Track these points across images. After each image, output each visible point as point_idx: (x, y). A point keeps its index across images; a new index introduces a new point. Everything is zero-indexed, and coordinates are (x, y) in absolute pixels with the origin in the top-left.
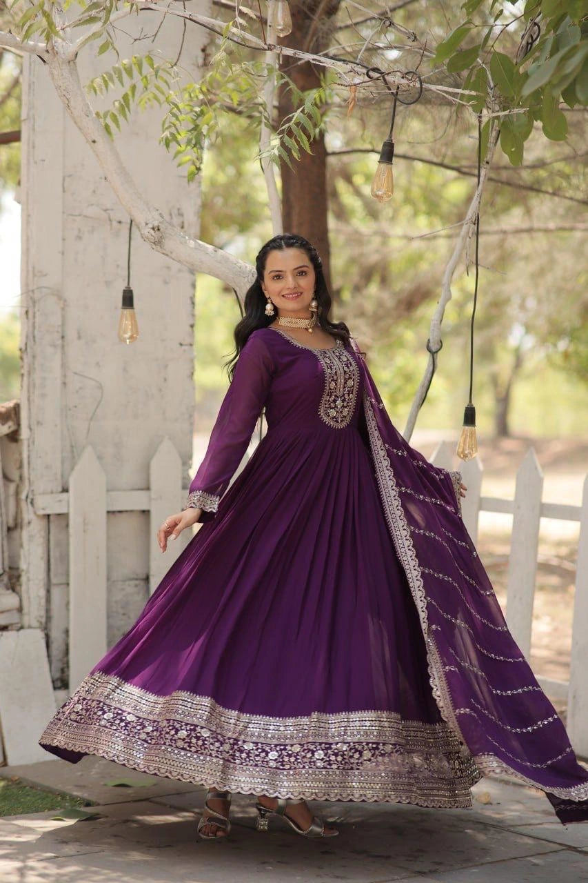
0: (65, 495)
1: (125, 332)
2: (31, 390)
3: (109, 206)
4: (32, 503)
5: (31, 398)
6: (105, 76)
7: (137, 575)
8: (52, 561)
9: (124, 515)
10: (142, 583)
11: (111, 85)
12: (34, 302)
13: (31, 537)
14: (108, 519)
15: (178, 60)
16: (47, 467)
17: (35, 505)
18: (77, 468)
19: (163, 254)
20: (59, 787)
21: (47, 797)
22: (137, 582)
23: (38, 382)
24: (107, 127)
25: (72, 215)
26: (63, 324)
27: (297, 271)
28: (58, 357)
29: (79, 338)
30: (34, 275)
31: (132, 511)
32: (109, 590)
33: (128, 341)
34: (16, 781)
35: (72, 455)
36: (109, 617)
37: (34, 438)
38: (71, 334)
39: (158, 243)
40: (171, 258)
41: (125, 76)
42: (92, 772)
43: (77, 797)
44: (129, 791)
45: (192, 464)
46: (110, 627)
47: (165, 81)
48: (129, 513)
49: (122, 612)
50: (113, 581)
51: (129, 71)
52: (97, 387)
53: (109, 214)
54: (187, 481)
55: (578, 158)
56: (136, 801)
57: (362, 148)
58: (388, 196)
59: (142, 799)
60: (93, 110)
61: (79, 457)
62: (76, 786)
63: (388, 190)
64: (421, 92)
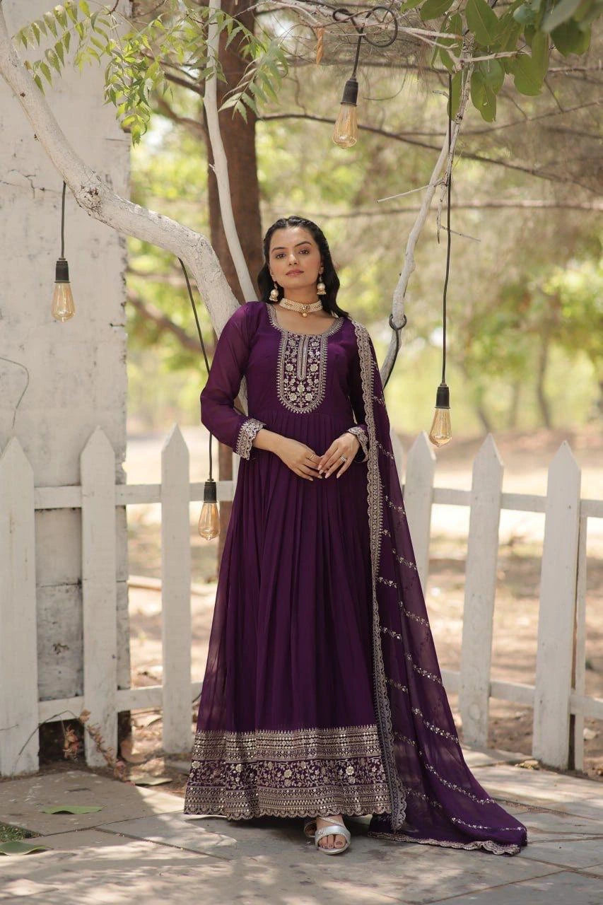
1: (60, 309)
3: (31, 172)
6: (36, 24)
7: (68, 579)
9: (52, 514)
10: (74, 588)
11: (42, 35)
14: (36, 517)
15: (116, 6)
18: (1, 462)
19: (101, 221)
22: (68, 587)
24: (37, 81)
27: (298, 247)
29: (1, 318)
31: (61, 509)
32: (38, 597)
33: (63, 318)
36: (39, 626)
39: (96, 208)
40: (110, 225)
41: (57, 24)
42: (26, 798)
43: (15, 827)
44: (72, 819)
45: (125, 456)
46: (40, 637)
47: (100, 31)
48: (58, 511)
49: (53, 621)
50: (43, 587)
51: (62, 19)
52: (23, 373)
53: (31, 180)
54: (120, 476)
55: (528, 123)
56: (82, 830)
57: (296, 113)
58: (352, 141)
59: (88, 827)
60: (22, 59)
61: (3, 450)
62: (12, 815)
63: (351, 135)
64: (396, 37)
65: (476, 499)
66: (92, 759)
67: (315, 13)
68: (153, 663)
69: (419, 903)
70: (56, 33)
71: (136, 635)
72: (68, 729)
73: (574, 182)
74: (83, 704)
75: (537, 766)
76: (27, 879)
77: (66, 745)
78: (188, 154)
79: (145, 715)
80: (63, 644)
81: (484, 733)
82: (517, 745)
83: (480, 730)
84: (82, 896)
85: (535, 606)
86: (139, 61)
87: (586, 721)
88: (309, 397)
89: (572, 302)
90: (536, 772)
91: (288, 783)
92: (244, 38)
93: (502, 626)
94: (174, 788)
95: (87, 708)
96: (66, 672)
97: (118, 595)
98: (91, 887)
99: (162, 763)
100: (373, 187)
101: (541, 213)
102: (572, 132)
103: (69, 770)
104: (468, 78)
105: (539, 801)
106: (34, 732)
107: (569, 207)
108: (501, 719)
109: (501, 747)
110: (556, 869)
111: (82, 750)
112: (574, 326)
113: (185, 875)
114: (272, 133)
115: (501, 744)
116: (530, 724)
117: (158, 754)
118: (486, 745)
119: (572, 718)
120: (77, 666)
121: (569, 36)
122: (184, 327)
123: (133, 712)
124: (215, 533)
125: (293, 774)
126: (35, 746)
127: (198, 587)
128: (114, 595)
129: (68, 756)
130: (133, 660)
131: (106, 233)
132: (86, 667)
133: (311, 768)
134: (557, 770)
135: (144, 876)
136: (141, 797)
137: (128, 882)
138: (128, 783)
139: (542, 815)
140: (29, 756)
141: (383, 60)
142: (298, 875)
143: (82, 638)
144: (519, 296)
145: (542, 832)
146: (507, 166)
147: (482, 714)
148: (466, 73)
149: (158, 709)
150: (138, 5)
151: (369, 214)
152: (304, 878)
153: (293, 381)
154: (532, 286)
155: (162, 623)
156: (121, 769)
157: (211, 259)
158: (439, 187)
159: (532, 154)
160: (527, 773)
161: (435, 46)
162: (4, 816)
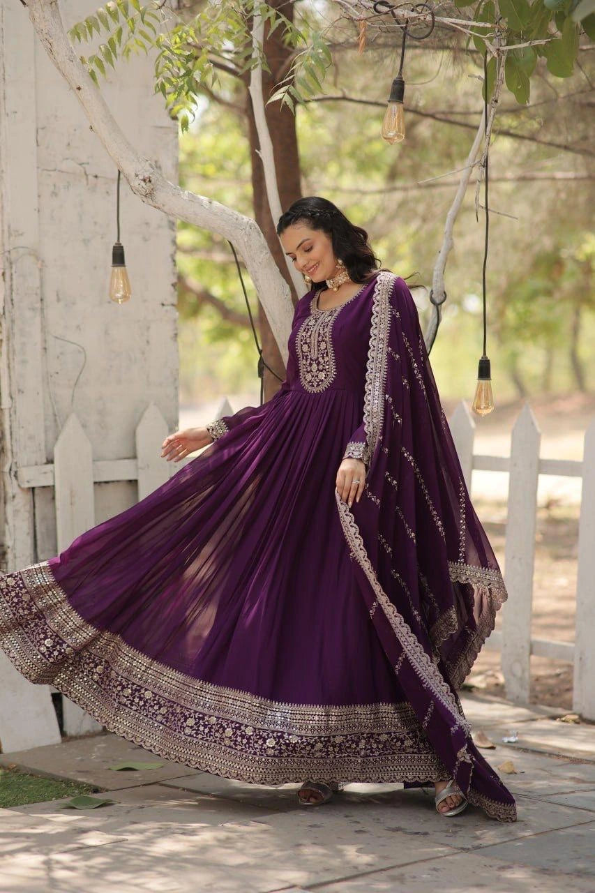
0: (50, 466)
1: (117, 292)
2: (11, 357)
3: (84, 159)
4: (16, 476)
5: (11, 366)
6: (89, 20)
8: (39, 537)
9: (111, 486)
11: (95, 31)
12: (11, 263)
13: (16, 512)
14: (95, 490)
16: (31, 438)
17: (19, 478)
18: (61, 438)
19: (155, 207)
20: (61, 773)
21: (51, 784)
23: (17, 347)
24: (92, 75)
25: (47, 170)
26: (42, 286)
28: (38, 319)
29: (58, 300)
30: (10, 235)
31: (118, 481)
33: (120, 300)
34: (13, 768)
35: (55, 425)
37: (15, 407)
38: (50, 297)
39: (149, 195)
40: (161, 210)
41: (110, 19)
42: (92, 756)
43: (83, 783)
44: (136, 775)
47: (149, 25)
48: (116, 484)
51: (114, 15)
52: (80, 352)
53: (85, 168)
55: (560, 100)
56: (146, 785)
57: (335, 95)
58: (399, 136)
59: (151, 782)
60: (77, 54)
61: (62, 426)
62: (79, 772)
63: (399, 131)
64: (433, 26)
65: (515, 465)
67: (356, 6)
69: (468, 850)
70: (108, 29)
75: (578, 721)
76: (98, 830)
81: (525, 689)
82: (558, 700)
83: (522, 686)
84: (148, 846)
85: (573, 567)
86: (187, 53)
88: (322, 375)
90: (576, 725)
92: (286, 29)
93: (540, 587)
98: (158, 837)
100: (407, 162)
101: (573, 184)
104: (503, 63)
105: (580, 753)
108: (541, 677)
109: (543, 702)
113: (245, 825)
114: (308, 110)
115: (543, 700)
116: (570, 682)
118: (527, 701)
122: (223, 299)
131: (156, 217)
137: (193, 832)
139: (583, 766)
142: (353, 825)
144: (552, 264)
145: (583, 782)
146: (540, 142)
147: (523, 671)
148: (501, 59)
151: (405, 189)
152: (358, 827)
153: (309, 361)
154: (565, 254)
157: (260, 241)
158: (477, 167)
159: (563, 129)
160: (568, 727)
161: (470, 34)
162: (72, 773)
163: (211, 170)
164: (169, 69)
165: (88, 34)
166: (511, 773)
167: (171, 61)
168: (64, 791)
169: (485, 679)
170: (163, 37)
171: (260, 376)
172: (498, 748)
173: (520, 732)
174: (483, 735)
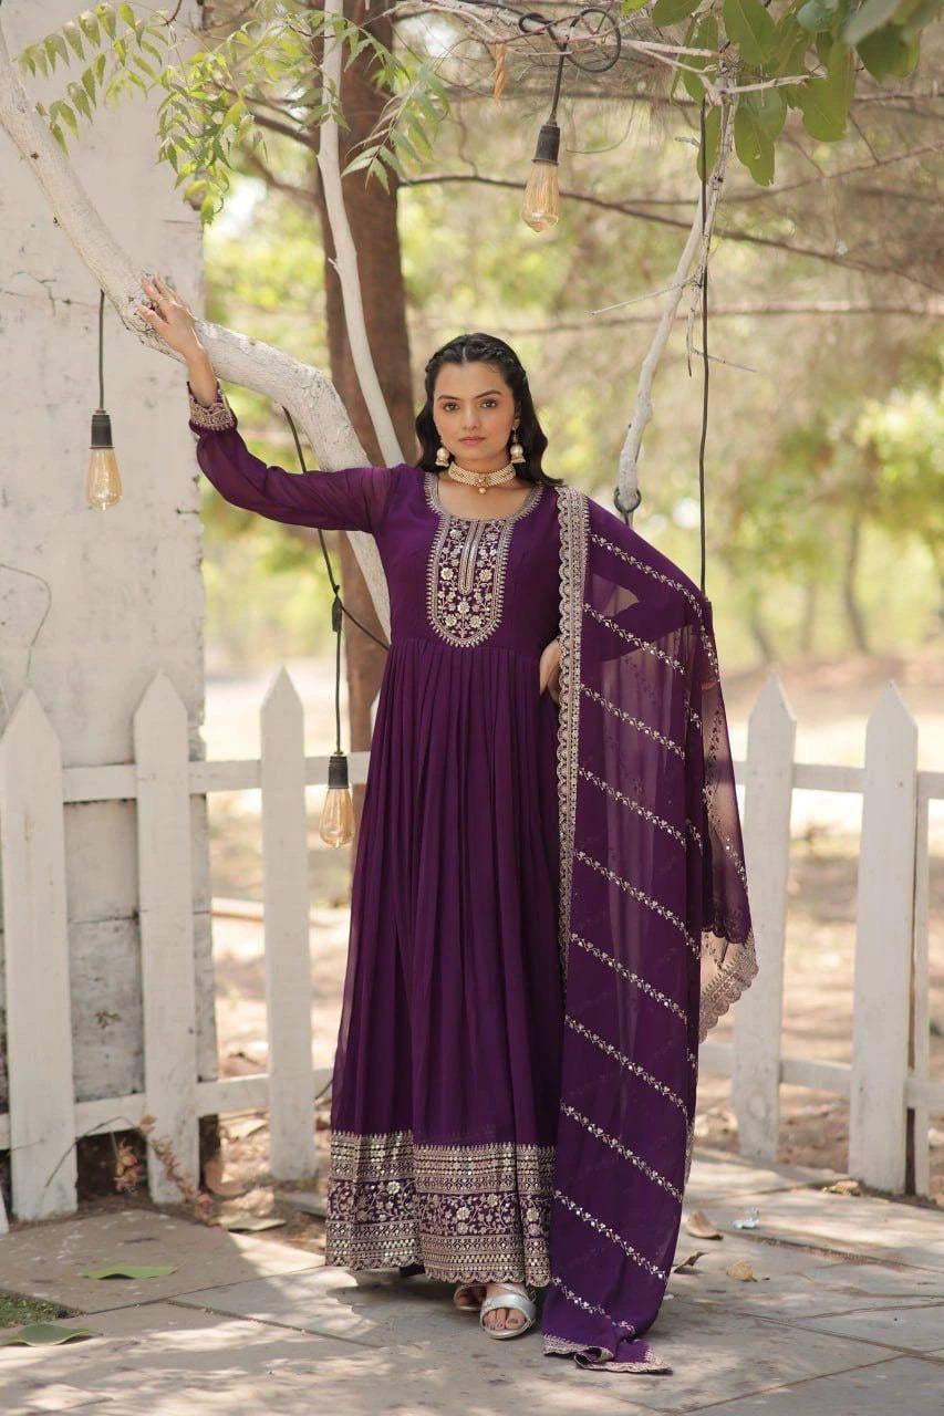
1: (99, 489)
3: (48, 274)
6: (50, 40)
7: (117, 910)
9: (92, 809)
10: (126, 925)
14: (66, 815)
15: (177, 11)
18: (11, 729)
19: (161, 351)
20: (7, 1285)
22: (118, 923)
24: (57, 133)
27: (481, 399)
29: (6, 504)
31: (104, 801)
32: (72, 940)
33: (104, 505)
35: (2, 709)
36: (73, 985)
41: (84, 40)
42: (58, 1255)
43: (42, 1301)
44: (130, 1286)
45: (203, 716)
46: (75, 1003)
47: (152, 50)
48: (100, 804)
49: (95, 976)
50: (79, 923)
51: (92, 32)
52: (41, 589)
53: (50, 288)
54: (196, 747)
55: (825, 181)
56: (146, 1304)
57: (460, 173)
58: (551, 220)
59: (155, 1298)
60: (32, 100)
61: (12, 712)
62: (37, 1281)
63: (551, 210)
64: (618, 57)
65: (755, 773)
66: (161, 1191)
67: (491, 21)
68: (253, 1036)
69: (676, 1412)
70: (81, 55)
71: (224, 994)
72: (121, 1145)
73: (898, 273)
74: (144, 1106)
75: (858, 1190)
76: (63, 1383)
77: (120, 1170)
78: (292, 235)
79: (240, 1120)
80: (111, 1013)
81: (772, 1139)
82: (825, 1156)
83: (766, 1135)
85: (850, 936)
86: (213, 98)
87: (932, 1118)
88: (476, 622)
89: (896, 458)
90: (855, 1199)
91: (463, 1228)
92: (375, 57)
93: (797, 969)
94: (289, 1233)
95: (151, 1111)
96: (116, 1055)
97: (195, 933)
98: (163, 1394)
99: (270, 1197)
100: (583, 284)
101: (846, 320)
102: (893, 195)
103: (123, 1210)
104: (731, 117)
105: (863, 1247)
106: (69, 1151)
107: (890, 311)
108: (797, 1118)
109: (800, 1160)
110: (887, 1353)
111: (143, 1178)
112: (901, 494)
113: (307, 1373)
114: (423, 202)
115: (800, 1156)
116: (844, 1126)
117: (263, 1182)
118: (775, 1158)
119: (911, 1114)
120: (134, 1046)
121: (885, 48)
123: (222, 1116)
124: (346, 835)
125: (471, 1214)
126: (70, 1173)
127: (320, 913)
128: (189, 935)
129: (123, 1188)
130: (221, 1033)
131: (167, 369)
132: (148, 1049)
133: (504, 1204)
134: (887, 1195)
135: (243, 1376)
136: (238, 1251)
137: (221, 1386)
138: (216, 1228)
139: (866, 1269)
140: (61, 1188)
141: (594, 89)
142: (487, 1369)
143: (141, 1002)
144: (812, 448)
145: (864, 1294)
146: (793, 250)
147: (768, 1110)
148: (727, 110)
149: (261, 1110)
150: (211, 10)
151: (576, 328)
152: (495, 1375)
153: (452, 595)
154: (834, 432)
155: (264, 972)
156: (206, 1207)
157: (334, 406)
158: (689, 288)
159: (831, 230)
160: (841, 1202)
161: (679, 68)
162: (24, 1284)
163: (268, 297)
164: (182, 124)
165: (49, 63)
166: (747, 1281)
167: (185, 111)
168: (11, 1315)
169: (707, 1121)
170: (172, 70)
171: (334, 629)
172: (727, 1238)
173: (761, 1210)
174: (701, 1215)
